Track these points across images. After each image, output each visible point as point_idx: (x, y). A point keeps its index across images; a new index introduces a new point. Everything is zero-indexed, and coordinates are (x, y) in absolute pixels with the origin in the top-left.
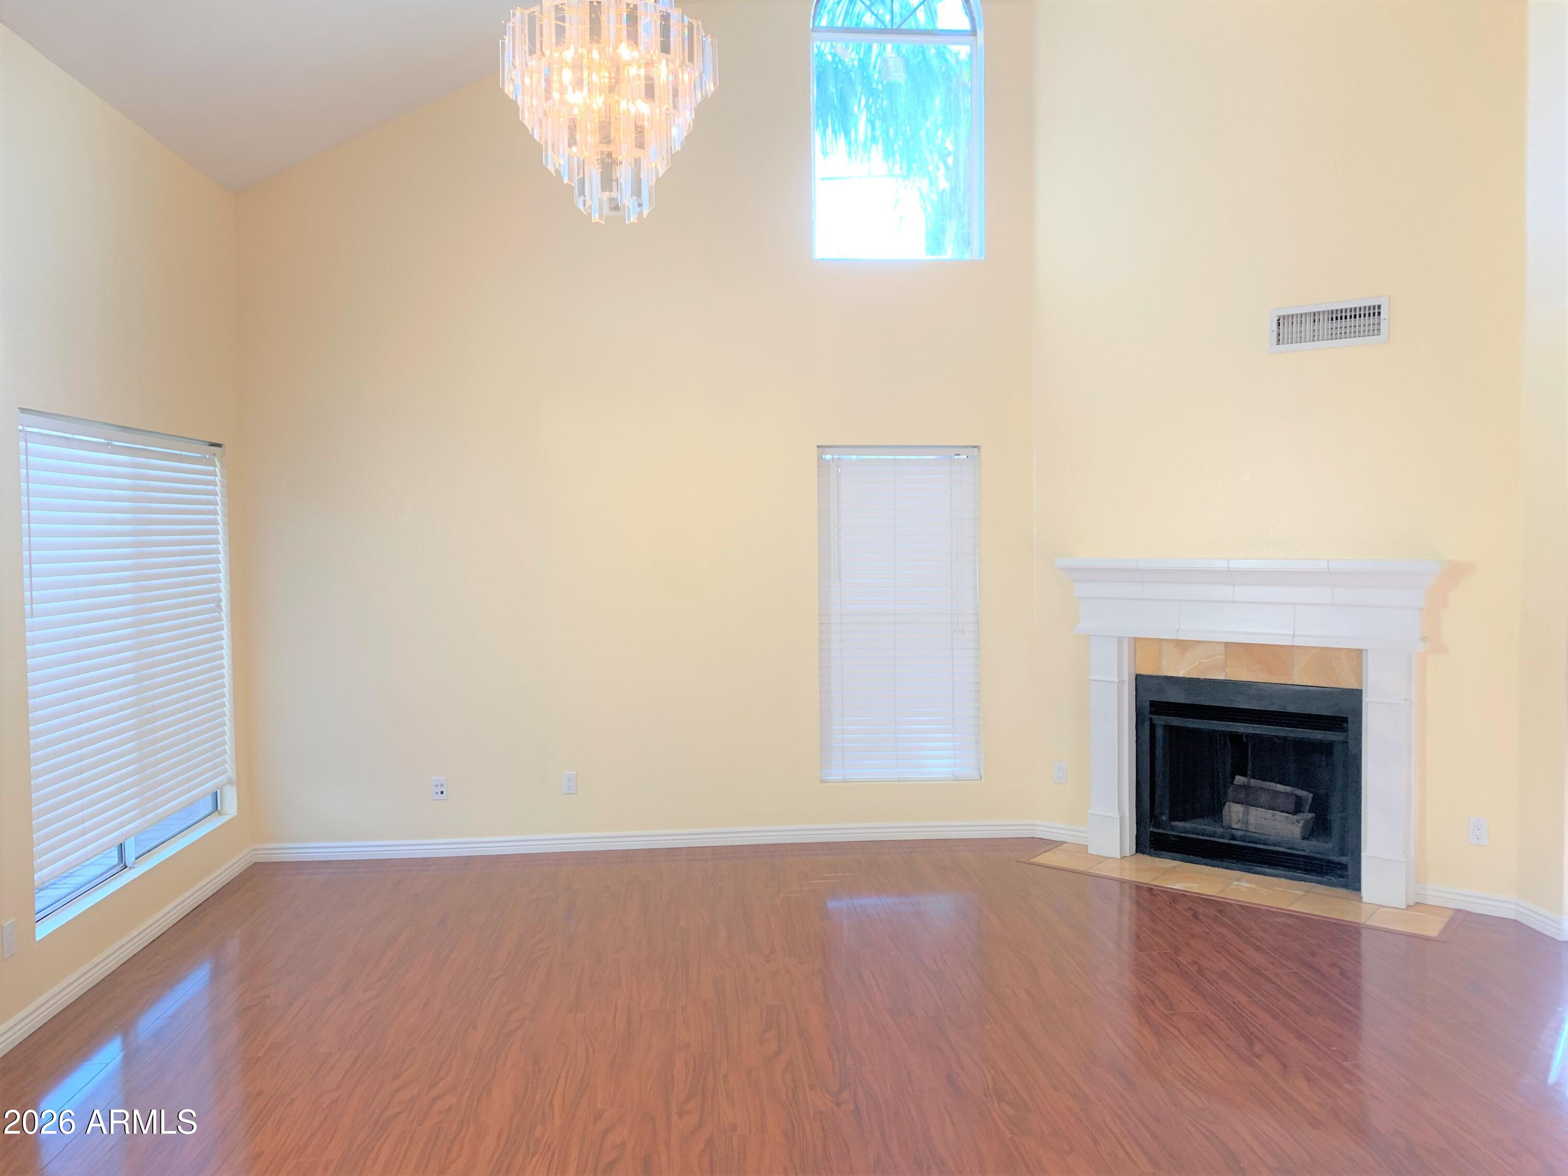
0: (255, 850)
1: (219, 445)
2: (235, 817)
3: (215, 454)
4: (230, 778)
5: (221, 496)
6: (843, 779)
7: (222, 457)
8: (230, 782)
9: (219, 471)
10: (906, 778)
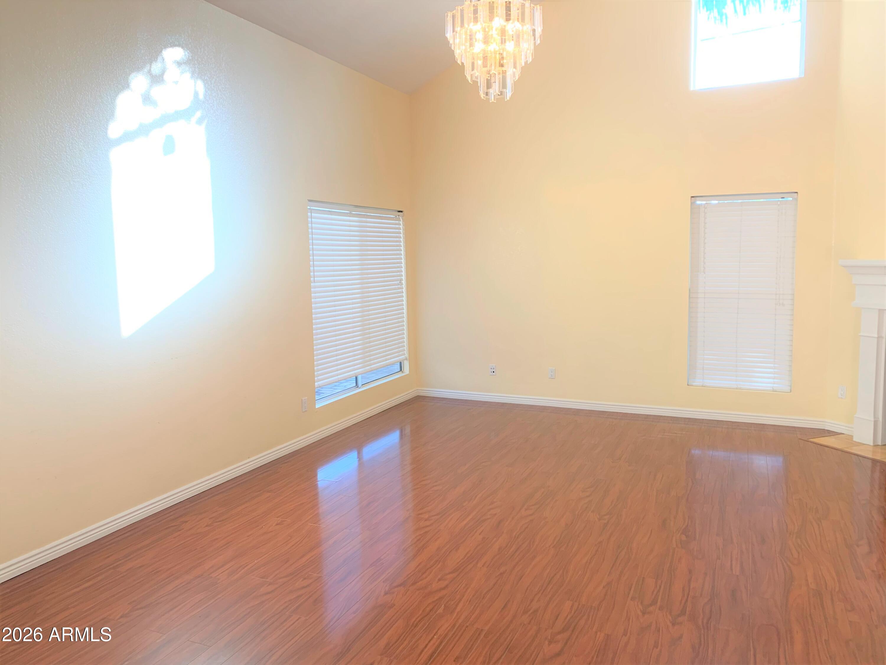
0: (417, 390)
1: (402, 212)
2: (408, 374)
3: (399, 216)
4: (406, 357)
5: (403, 234)
6: (702, 385)
7: (403, 216)
8: (406, 359)
9: (402, 223)
10: (741, 388)
